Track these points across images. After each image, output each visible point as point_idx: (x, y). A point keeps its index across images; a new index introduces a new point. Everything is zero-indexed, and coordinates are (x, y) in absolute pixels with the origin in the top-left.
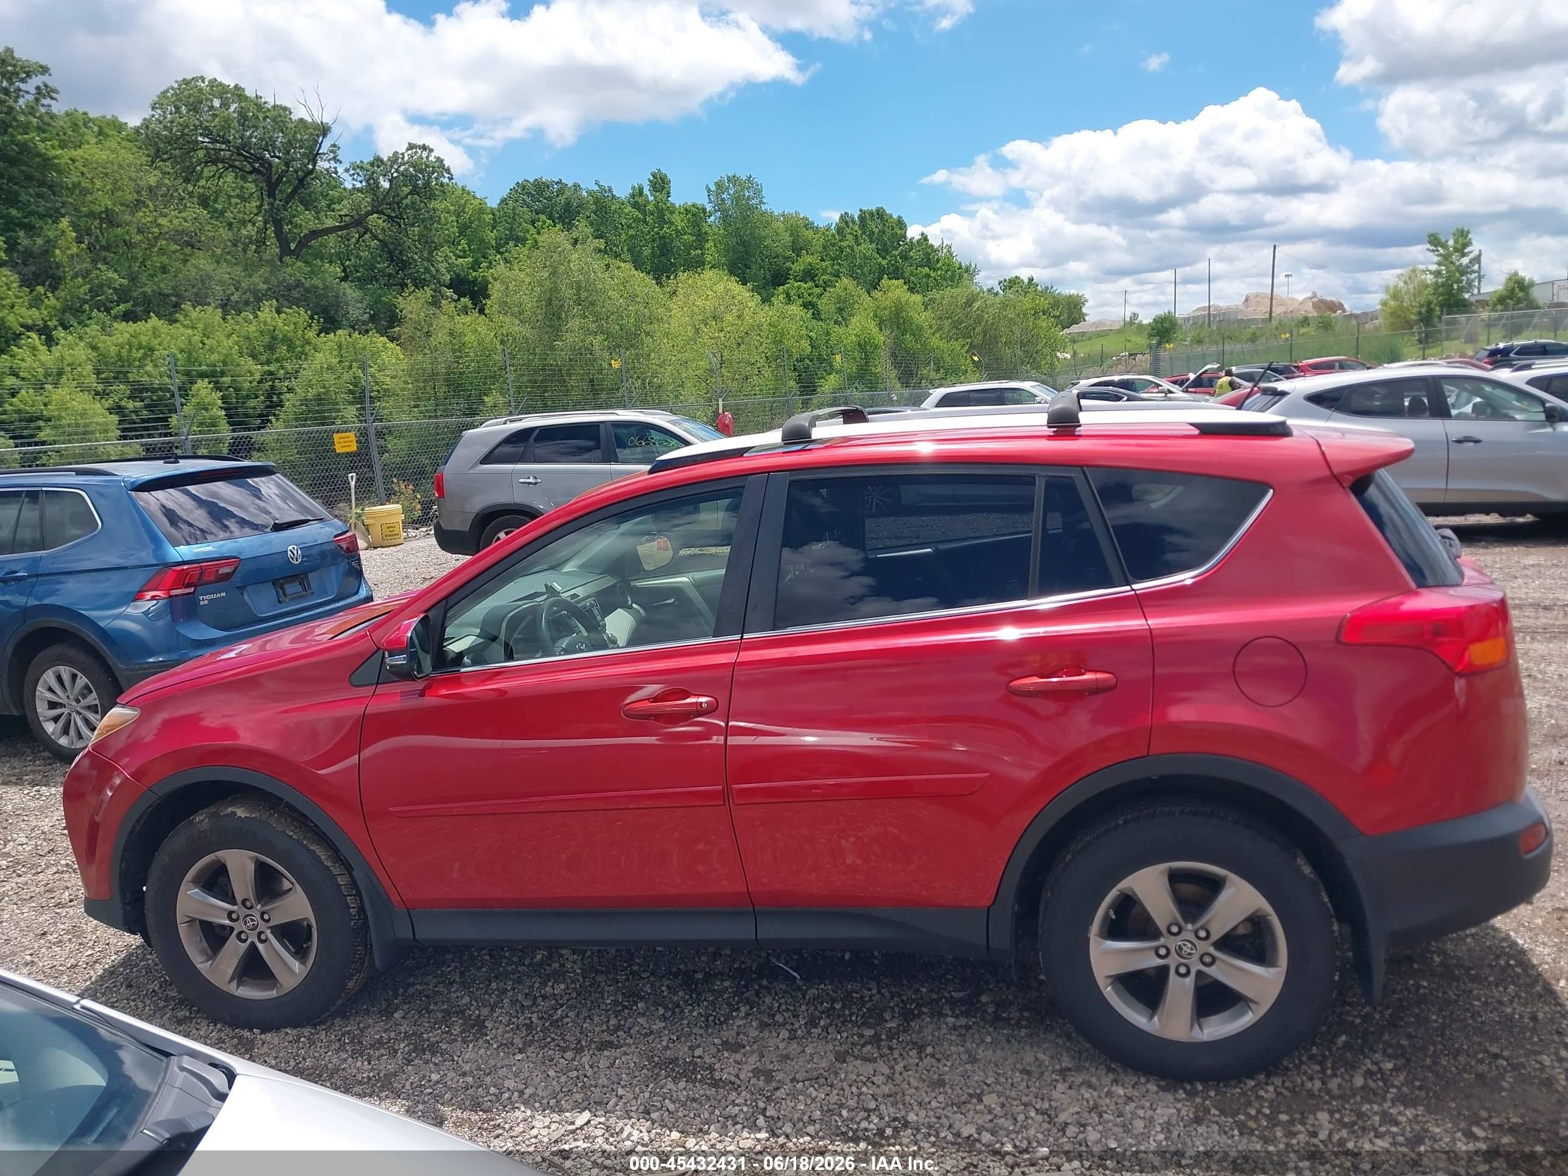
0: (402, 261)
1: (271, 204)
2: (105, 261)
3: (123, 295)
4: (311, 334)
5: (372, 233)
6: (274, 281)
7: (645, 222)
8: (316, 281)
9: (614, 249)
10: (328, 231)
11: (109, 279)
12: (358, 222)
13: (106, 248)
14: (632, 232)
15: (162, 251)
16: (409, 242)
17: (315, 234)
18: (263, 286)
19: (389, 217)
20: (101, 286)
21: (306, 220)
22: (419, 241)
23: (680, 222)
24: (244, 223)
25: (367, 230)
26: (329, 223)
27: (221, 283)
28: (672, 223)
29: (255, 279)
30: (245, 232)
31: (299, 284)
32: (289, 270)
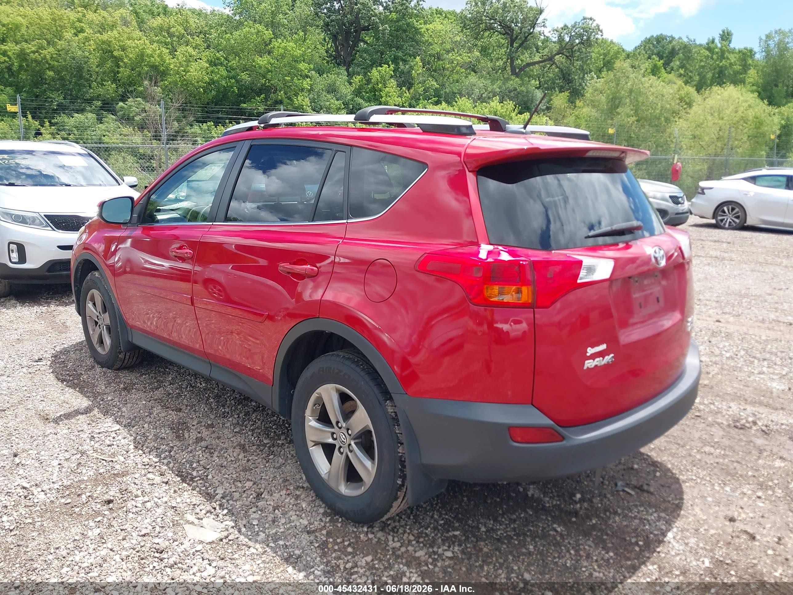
0: (569, 80)
1: (511, 50)
2: (432, 76)
3: (437, 93)
4: (513, 114)
5: (556, 64)
6: (504, 88)
7: (712, 58)
8: (523, 89)
9: (690, 74)
10: (534, 64)
11: (432, 85)
12: (551, 59)
13: (435, 71)
14: (703, 64)
15: (457, 73)
16: (574, 70)
17: (529, 65)
18: (498, 90)
19: (566, 56)
20: (429, 88)
21: (525, 57)
22: (579, 69)
23: (733, 58)
24: (498, 59)
25: (554, 63)
26: (537, 59)
27: (480, 88)
28: (728, 59)
29: (495, 87)
30: (498, 64)
31: (515, 89)
32: (511, 82)
